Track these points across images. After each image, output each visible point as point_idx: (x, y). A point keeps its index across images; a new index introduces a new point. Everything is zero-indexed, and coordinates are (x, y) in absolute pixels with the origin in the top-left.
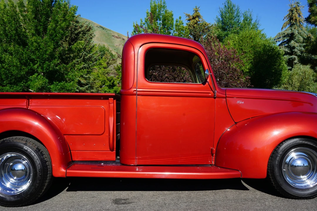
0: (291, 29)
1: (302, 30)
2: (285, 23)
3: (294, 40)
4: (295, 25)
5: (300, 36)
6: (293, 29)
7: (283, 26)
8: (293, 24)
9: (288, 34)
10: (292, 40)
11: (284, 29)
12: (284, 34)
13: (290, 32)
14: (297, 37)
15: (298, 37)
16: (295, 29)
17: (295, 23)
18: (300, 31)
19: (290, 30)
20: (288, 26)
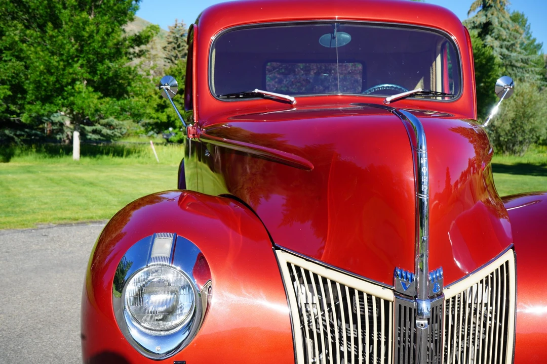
0: (486, 15)
1: (504, 17)
2: (474, 4)
3: (490, 35)
4: (493, 8)
5: (502, 29)
6: (489, 15)
7: (472, 8)
8: (490, 6)
9: (480, 23)
10: (487, 34)
11: (473, 14)
12: (474, 22)
13: (483, 20)
14: (496, 31)
15: (499, 30)
16: (492, 15)
17: (493, 4)
18: (502, 20)
19: (484, 17)
20: (480, 8)
